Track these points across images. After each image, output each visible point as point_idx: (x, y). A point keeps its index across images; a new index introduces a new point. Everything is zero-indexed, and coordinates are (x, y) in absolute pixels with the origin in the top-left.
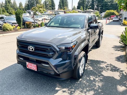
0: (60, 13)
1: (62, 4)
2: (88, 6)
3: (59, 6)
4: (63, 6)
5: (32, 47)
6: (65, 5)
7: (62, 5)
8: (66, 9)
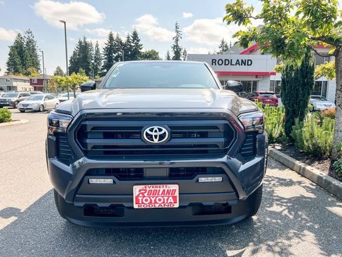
0: (15, 84)
1: (18, 60)
2: (97, 68)
3: (8, 64)
4: (24, 65)
5: (160, 130)
6: (29, 63)
7: (18, 63)
8: (32, 74)
